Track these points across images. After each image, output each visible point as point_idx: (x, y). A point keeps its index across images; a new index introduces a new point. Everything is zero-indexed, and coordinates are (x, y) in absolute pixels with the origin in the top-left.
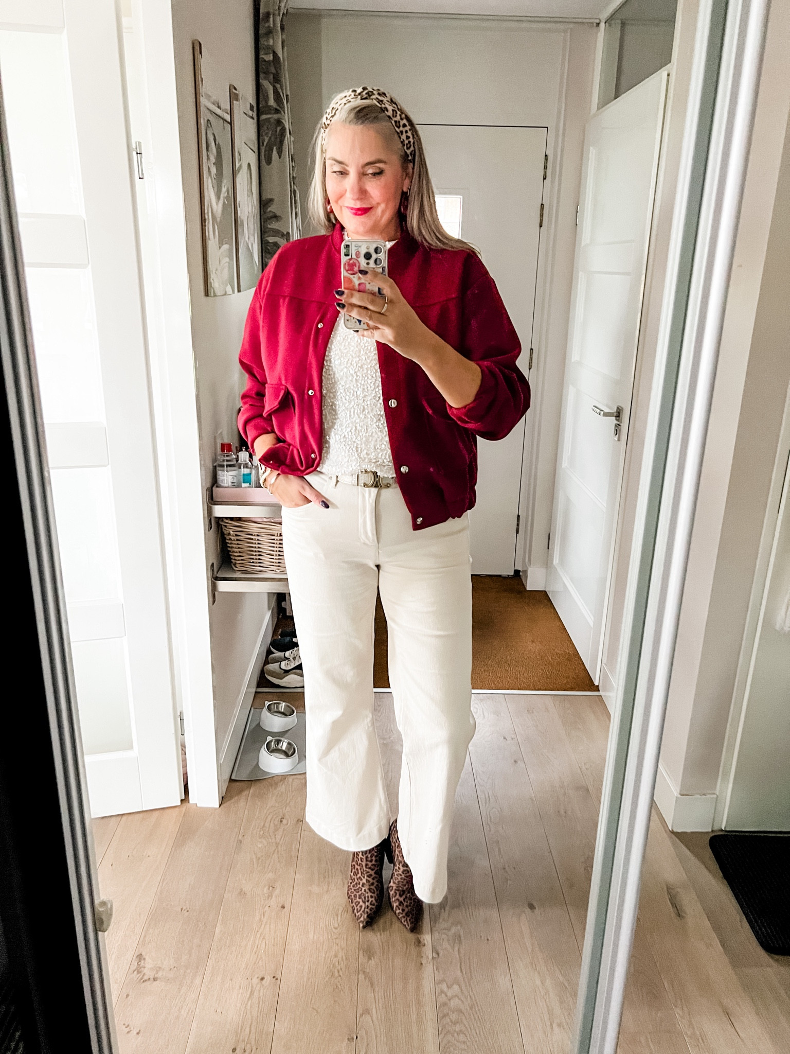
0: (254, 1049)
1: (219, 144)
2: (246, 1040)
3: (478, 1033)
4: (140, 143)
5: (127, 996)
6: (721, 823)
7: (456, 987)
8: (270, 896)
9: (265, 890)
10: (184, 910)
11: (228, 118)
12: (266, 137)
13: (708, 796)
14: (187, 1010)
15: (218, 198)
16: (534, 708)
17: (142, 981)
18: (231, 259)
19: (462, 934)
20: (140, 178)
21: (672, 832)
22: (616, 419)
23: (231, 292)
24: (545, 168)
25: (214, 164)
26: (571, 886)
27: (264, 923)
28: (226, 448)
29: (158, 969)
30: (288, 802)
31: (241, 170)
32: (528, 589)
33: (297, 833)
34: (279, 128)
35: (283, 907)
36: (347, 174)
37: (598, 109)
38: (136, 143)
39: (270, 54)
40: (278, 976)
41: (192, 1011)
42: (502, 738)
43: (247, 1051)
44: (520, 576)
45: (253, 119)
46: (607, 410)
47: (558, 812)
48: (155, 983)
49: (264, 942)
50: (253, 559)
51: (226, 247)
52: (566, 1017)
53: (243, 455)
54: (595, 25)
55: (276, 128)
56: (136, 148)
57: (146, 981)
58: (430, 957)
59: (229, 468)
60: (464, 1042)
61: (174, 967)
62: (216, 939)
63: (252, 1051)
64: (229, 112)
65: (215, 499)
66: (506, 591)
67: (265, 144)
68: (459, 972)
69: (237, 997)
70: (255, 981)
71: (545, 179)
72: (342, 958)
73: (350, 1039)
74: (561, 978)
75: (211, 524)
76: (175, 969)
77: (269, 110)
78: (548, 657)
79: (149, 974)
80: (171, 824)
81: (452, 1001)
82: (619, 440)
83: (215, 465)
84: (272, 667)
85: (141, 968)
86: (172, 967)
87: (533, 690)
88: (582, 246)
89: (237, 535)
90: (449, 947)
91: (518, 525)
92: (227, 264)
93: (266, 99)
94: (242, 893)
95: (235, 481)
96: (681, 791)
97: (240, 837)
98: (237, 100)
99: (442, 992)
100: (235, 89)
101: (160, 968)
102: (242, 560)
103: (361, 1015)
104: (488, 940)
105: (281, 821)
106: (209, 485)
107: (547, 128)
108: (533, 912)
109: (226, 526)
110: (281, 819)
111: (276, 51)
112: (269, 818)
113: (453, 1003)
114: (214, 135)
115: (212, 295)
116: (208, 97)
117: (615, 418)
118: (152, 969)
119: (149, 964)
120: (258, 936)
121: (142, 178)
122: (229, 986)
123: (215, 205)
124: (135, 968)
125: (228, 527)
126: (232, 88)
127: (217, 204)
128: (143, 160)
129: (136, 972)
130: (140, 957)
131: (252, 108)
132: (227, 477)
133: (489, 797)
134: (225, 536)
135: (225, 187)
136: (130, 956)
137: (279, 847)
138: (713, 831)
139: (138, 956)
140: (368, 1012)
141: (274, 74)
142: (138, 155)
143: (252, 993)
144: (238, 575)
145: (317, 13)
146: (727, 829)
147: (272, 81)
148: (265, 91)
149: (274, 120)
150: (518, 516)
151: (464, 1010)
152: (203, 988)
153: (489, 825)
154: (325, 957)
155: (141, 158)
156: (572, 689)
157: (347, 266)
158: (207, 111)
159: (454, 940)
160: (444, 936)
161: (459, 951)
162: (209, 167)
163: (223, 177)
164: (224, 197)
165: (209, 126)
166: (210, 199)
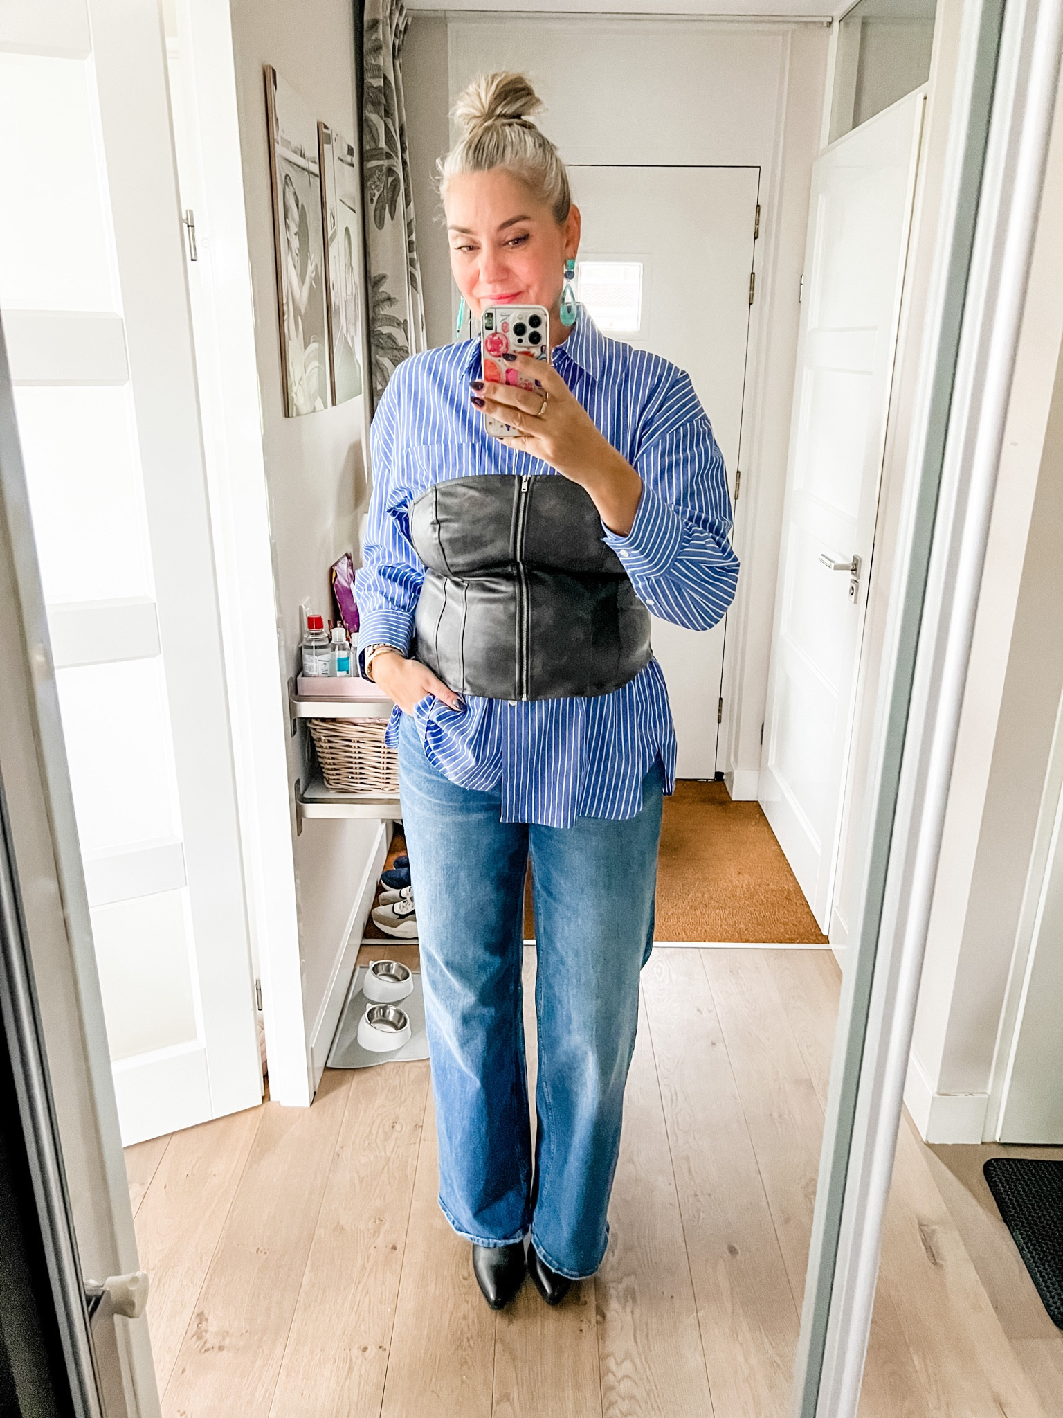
1: (303, 206)
4: (191, 211)
5: (184, 1371)
6: (995, 1135)
7: (627, 1364)
8: (376, 1232)
9: (370, 1225)
10: (261, 1251)
11: (315, 169)
12: (376, 192)
13: (977, 1096)
14: (263, 1391)
15: (303, 281)
16: (739, 968)
17: (203, 1350)
18: (321, 361)
19: (637, 1289)
20: (193, 260)
21: (928, 1145)
22: (852, 573)
23: (323, 407)
24: (757, 223)
25: (296, 234)
26: (787, 1221)
27: (368, 1269)
28: (315, 623)
29: (225, 1334)
30: (403, 1099)
31: (336, 240)
32: (733, 799)
33: (415, 1143)
34: (390, 179)
35: (394, 1248)
36: (479, 248)
37: (830, 143)
38: (187, 211)
39: (381, 77)
40: (386, 1346)
41: (270, 1394)
42: (696, 1010)
44: (723, 780)
45: (353, 165)
46: (840, 561)
47: (771, 1115)
48: (221, 1353)
49: (368, 1296)
50: (352, 773)
51: (314, 346)
52: (778, 1407)
53: (337, 632)
54: (825, 24)
55: (387, 178)
56: (187, 219)
57: (208, 1350)
58: (594, 1321)
59: (319, 650)
61: (247, 1332)
62: (302, 1293)
64: (317, 161)
65: (300, 693)
66: (704, 801)
67: (375, 201)
68: (632, 1343)
69: (331, 1374)
70: (356, 1352)
71: (756, 237)
72: (473, 1321)
74: (771, 1352)
75: (295, 726)
76: (248, 1333)
77: (377, 154)
78: (759, 896)
79: (211, 1339)
80: (245, 1131)
81: (622, 1383)
82: (856, 602)
83: (300, 646)
84: (383, 910)
85: (201, 1332)
86: (244, 1332)
87: (738, 942)
88: (808, 330)
89: (329, 742)
90: (618, 1307)
92: (317, 369)
93: (375, 140)
94: (339, 1228)
95: (327, 668)
96: (939, 1088)
97: (337, 1149)
98: (329, 142)
99: (609, 1371)
100: (326, 127)
101: (227, 1332)
102: (337, 775)
103: (498, 1403)
104: (672, 1297)
105: (393, 1127)
106: (292, 674)
107: (760, 167)
108: (734, 1258)
109: (315, 729)
110: (394, 1123)
111: (387, 75)
112: (378, 1122)
113: (624, 1387)
115: (295, 414)
116: (287, 143)
117: (850, 572)
118: (217, 1334)
119: (213, 1326)
120: (360, 1288)
121: (195, 260)
122: (320, 1359)
123: (298, 290)
124: (194, 1332)
125: (318, 730)
126: (321, 127)
127: (301, 290)
128: (196, 234)
129: (194, 1338)
130: (201, 1317)
131: (350, 151)
132: (315, 663)
133: (676, 1094)
134: (315, 742)
135: (311, 265)
136: (187, 1314)
137: (390, 1163)
138: (983, 1143)
139: (198, 1315)
140: (506, 1397)
141: (385, 105)
142: (190, 228)
143: (350, 1369)
144: (333, 795)
145: (441, 14)
146: (1002, 1141)
147: (383, 115)
148: (374, 130)
149: (384, 168)
150: (721, 699)
151: (639, 1397)
152: (285, 1361)
153: (675, 1134)
154: (450, 1320)
155: (193, 231)
156: (792, 941)
157: (488, 344)
158: (284, 164)
159: (627, 1297)
160: (612, 1291)
161: (632, 1313)
162: (288, 240)
163: (309, 251)
164: (311, 277)
165: (289, 183)
166: (290, 283)
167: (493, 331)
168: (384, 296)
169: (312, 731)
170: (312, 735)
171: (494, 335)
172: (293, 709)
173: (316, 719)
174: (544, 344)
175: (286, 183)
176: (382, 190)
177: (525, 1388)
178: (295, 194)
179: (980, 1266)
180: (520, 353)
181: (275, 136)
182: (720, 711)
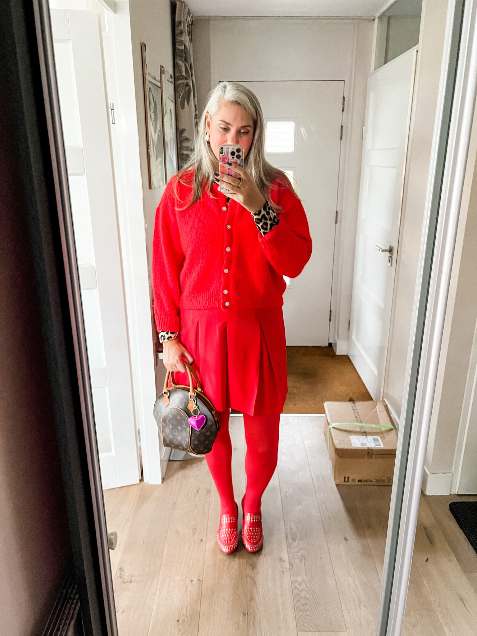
0: (189, 620)
1: (155, 101)
2: (185, 615)
3: (317, 610)
4: (113, 104)
5: (115, 591)
6: (455, 491)
7: (304, 584)
8: (194, 534)
9: (191, 531)
10: (145, 543)
11: (159, 84)
12: (181, 93)
13: (447, 474)
14: (150, 598)
15: (155, 131)
17: (123, 582)
18: (162, 166)
19: (306, 555)
20: (113, 124)
21: (427, 496)
22: (389, 253)
23: (163, 185)
24: (343, 104)
25: (153, 112)
26: (369, 527)
27: (191, 549)
30: (201, 480)
31: (167, 114)
32: (337, 354)
33: (208, 498)
34: (187, 88)
35: (202, 541)
37: (375, 70)
38: (111, 104)
39: (183, 45)
40: (201, 579)
41: (153, 599)
43: (185, 621)
44: (332, 346)
45: (172, 83)
46: (384, 248)
48: (131, 584)
49: (192, 559)
51: (159, 159)
54: (372, 19)
55: (186, 88)
56: (111, 107)
57: (125, 582)
58: (288, 568)
60: (310, 616)
61: (141, 575)
62: (164, 558)
63: (188, 621)
64: (160, 81)
66: (324, 355)
67: (181, 97)
68: (305, 576)
69: (178, 591)
70: (188, 582)
71: (343, 111)
73: (244, 614)
74: (364, 579)
77: (181, 77)
79: (126, 578)
80: (135, 493)
81: (302, 593)
82: (391, 265)
85: (122, 575)
88: (366, 151)
90: (298, 562)
91: (330, 316)
92: (160, 169)
93: (181, 71)
94: (177, 533)
96: (431, 471)
97: (175, 501)
98: (164, 74)
99: (296, 588)
100: (163, 67)
101: (133, 575)
103: (250, 601)
104: (321, 558)
105: (198, 492)
107: (344, 81)
108: (347, 542)
110: (198, 490)
111: (185, 44)
112: (191, 490)
113: (303, 594)
114: (153, 96)
115: (153, 188)
116: (150, 74)
118: (128, 576)
119: (126, 573)
120: (188, 556)
121: (114, 124)
122: (173, 585)
123: (154, 136)
124: (119, 575)
126: (162, 67)
129: (119, 578)
131: (171, 76)
135: (158, 125)
136: (115, 568)
137: (198, 506)
138: (450, 495)
141: (184, 57)
142: (112, 110)
143: (186, 589)
145: (207, 18)
146: (459, 494)
147: (184, 61)
148: (180, 67)
149: (184, 83)
150: (331, 311)
151: (309, 598)
152: (159, 586)
153: (319, 493)
155: (114, 112)
157: (221, 159)
158: (149, 83)
159: (302, 558)
160: (296, 556)
161: (304, 564)
162: (151, 115)
163: (157, 119)
164: (158, 130)
166: (151, 133)
167: (223, 154)
168: (185, 138)
171: (223, 156)
174: (242, 159)
175: (149, 90)
176: (183, 93)
179: (451, 544)
180: (233, 162)
181: (146, 72)
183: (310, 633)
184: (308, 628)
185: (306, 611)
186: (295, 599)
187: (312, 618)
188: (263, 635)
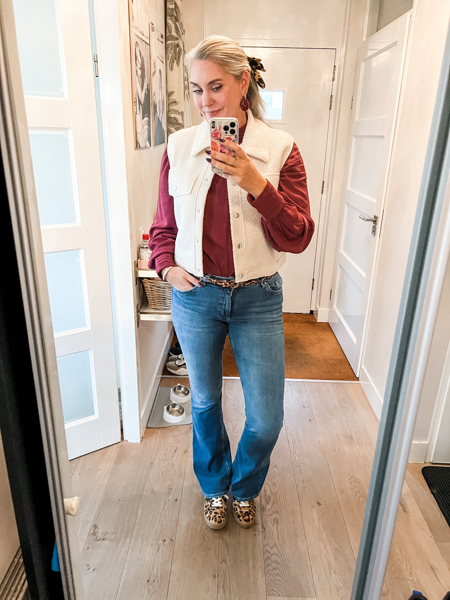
0: (160, 580)
1: (142, 57)
2: (155, 575)
3: (288, 575)
4: (97, 55)
5: (88, 548)
6: (430, 459)
7: (275, 549)
8: (169, 494)
9: (166, 491)
10: (121, 501)
12: (170, 54)
13: (423, 443)
14: (122, 557)
15: (142, 90)
16: (321, 390)
17: (96, 540)
18: (149, 126)
19: (279, 519)
20: (96, 76)
22: (374, 223)
23: (149, 146)
24: (334, 73)
25: (140, 69)
26: (342, 492)
27: (166, 508)
28: (145, 237)
29: (105, 533)
30: (179, 440)
32: (318, 322)
33: (185, 458)
34: (178, 49)
35: (176, 500)
36: (202, 91)
37: (367, 38)
38: (94, 55)
39: (173, 4)
40: (174, 539)
41: (125, 558)
42: (303, 406)
43: (155, 581)
44: (314, 314)
45: (163, 43)
46: (368, 218)
47: (335, 450)
48: (104, 541)
49: (166, 519)
50: (161, 302)
51: (146, 119)
52: (339, 568)
55: (176, 49)
56: (95, 58)
57: (98, 540)
58: (261, 531)
59: (147, 249)
60: (279, 580)
61: (115, 533)
62: (138, 517)
63: (158, 581)
65: (139, 266)
66: (305, 322)
67: (170, 59)
68: (277, 540)
69: (150, 550)
70: (161, 542)
73: (214, 576)
74: (336, 545)
75: (137, 280)
76: (115, 534)
77: (172, 38)
78: (329, 361)
79: (100, 535)
80: (113, 452)
81: (273, 556)
82: (374, 236)
83: (139, 247)
84: (171, 363)
85: (95, 533)
86: (114, 533)
87: (320, 380)
89: (151, 288)
90: (271, 526)
92: (147, 129)
93: (170, 32)
94: (153, 492)
97: (152, 460)
98: (153, 31)
99: (267, 551)
101: (107, 533)
102: (154, 302)
103: (221, 563)
104: (293, 522)
105: (176, 451)
106: (136, 259)
107: (336, 49)
108: (320, 506)
112: (169, 449)
113: (274, 558)
115: (138, 147)
118: (102, 533)
119: (100, 530)
120: (163, 515)
121: (98, 76)
122: (146, 544)
124: (92, 533)
125: (146, 283)
127: (141, 94)
128: (98, 65)
129: (93, 535)
130: (95, 526)
131: (162, 36)
132: (146, 254)
133: (295, 440)
134: (145, 288)
135: (146, 83)
136: (90, 525)
137: (175, 466)
138: (425, 463)
139: (94, 526)
140: (224, 561)
141: (175, 16)
142: (96, 62)
143: (159, 548)
144: (152, 311)
146: (433, 462)
147: (175, 21)
148: (171, 27)
149: (175, 44)
150: (313, 279)
151: (280, 562)
152: (131, 544)
153: (295, 456)
154: (200, 529)
156: (343, 379)
158: (136, 37)
159: (275, 522)
160: (268, 519)
161: (277, 528)
162: (137, 71)
163: (145, 77)
164: (145, 89)
165: (137, 45)
166: (137, 90)
167: (215, 129)
168: (173, 100)
169: (144, 283)
170: (144, 285)
172: (136, 273)
173: (146, 278)
175: (136, 45)
176: (172, 53)
177: (232, 557)
178: (140, 51)
179: (424, 513)
180: (226, 138)
182: (313, 284)
183: (279, 598)
184: (278, 593)
185: (276, 575)
186: (266, 563)
187: (282, 583)
188: (233, 599)
